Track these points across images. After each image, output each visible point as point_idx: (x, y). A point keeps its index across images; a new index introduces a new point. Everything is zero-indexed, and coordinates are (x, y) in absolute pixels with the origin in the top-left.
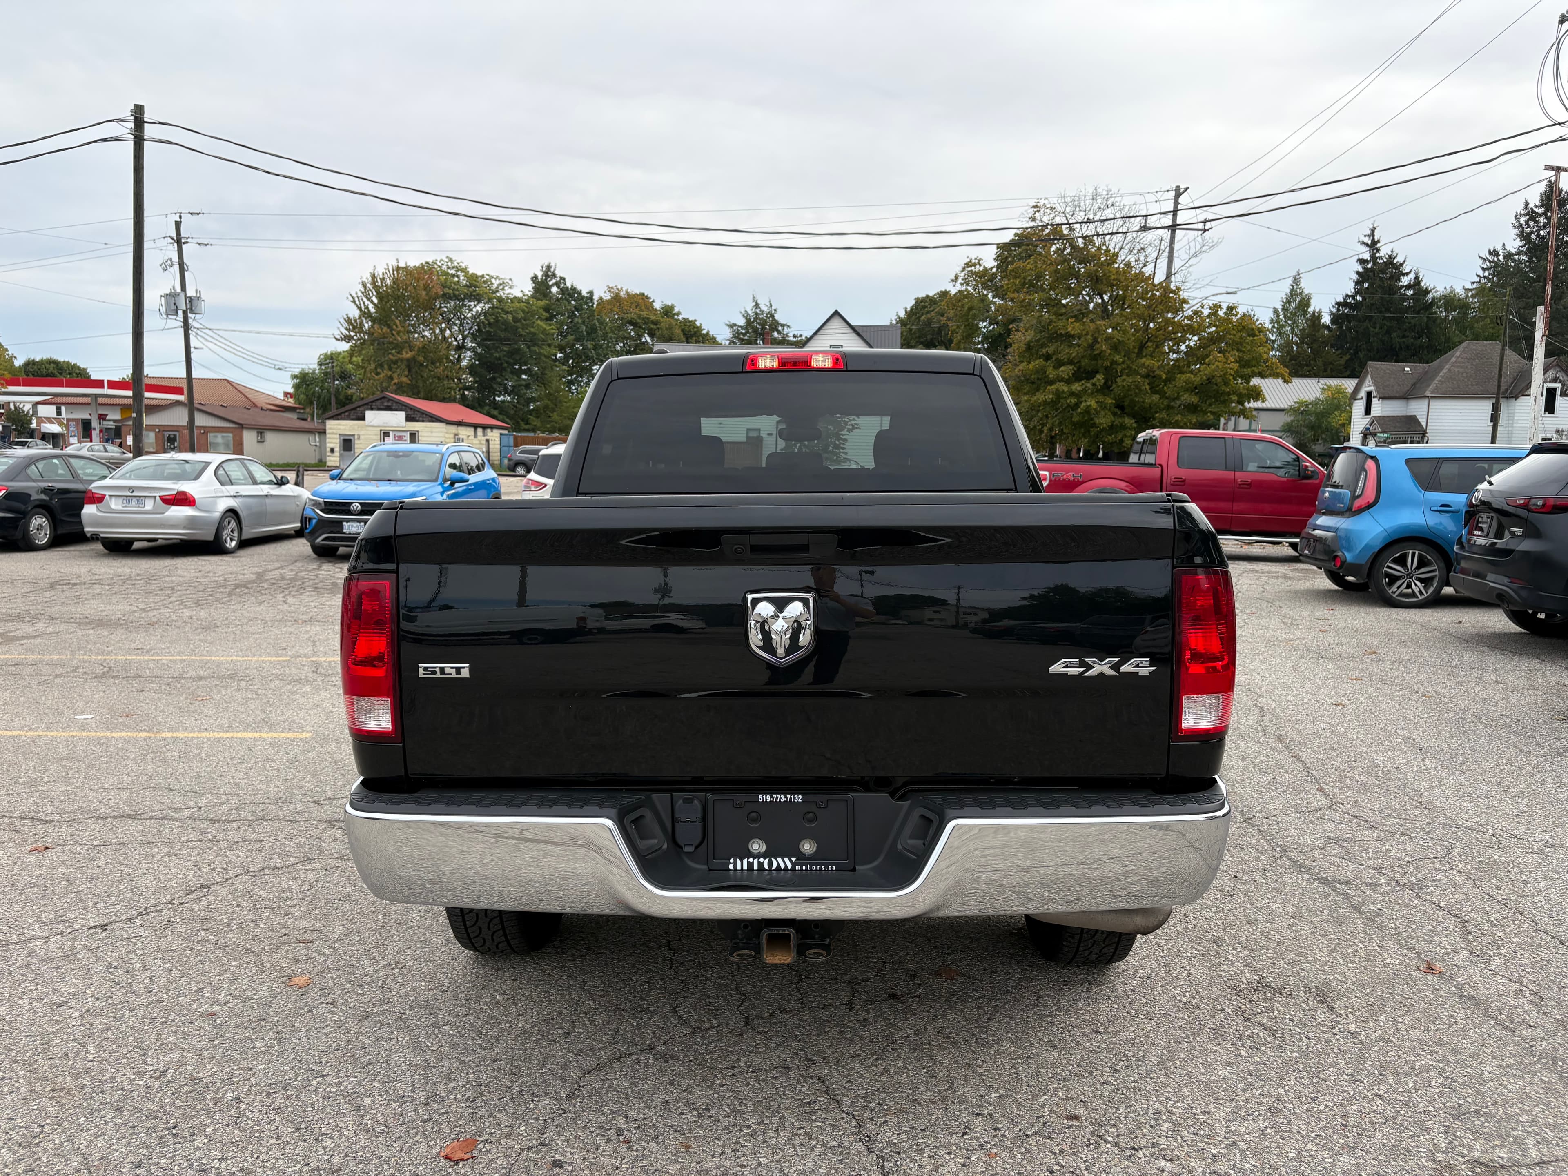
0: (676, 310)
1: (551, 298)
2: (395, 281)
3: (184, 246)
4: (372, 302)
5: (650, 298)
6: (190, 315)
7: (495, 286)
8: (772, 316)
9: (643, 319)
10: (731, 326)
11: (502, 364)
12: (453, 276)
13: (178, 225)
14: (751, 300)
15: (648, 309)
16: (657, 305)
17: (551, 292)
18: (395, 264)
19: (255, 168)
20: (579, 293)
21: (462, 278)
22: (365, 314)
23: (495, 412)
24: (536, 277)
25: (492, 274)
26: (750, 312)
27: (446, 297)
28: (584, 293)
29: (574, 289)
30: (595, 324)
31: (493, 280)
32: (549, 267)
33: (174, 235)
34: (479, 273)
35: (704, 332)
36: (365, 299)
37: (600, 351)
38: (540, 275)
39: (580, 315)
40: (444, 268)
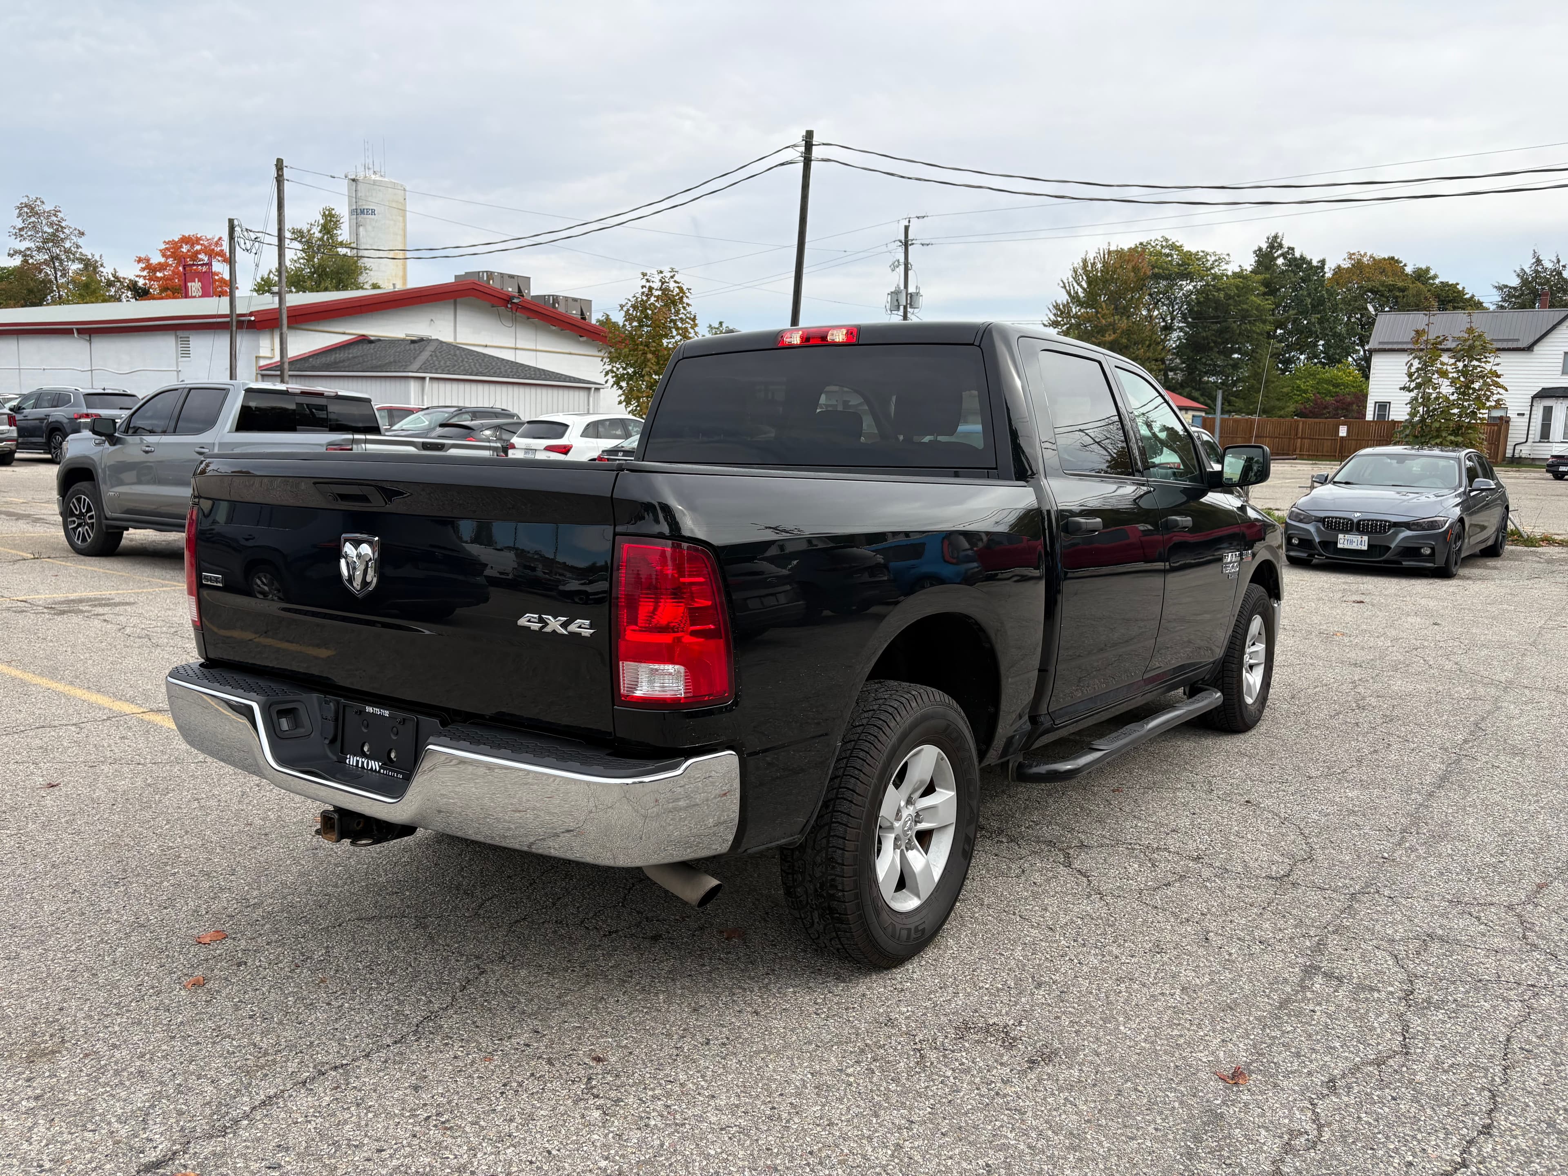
0: (1432, 273)
1: (1274, 271)
2: (1105, 264)
3: (910, 248)
4: (1081, 286)
5: (1401, 262)
6: (909, 310)
7: (1209, 264)
8: (1559, 274)
9: (1387, 286)
10: (1500, 288)
11: (1209, 343)
12: (1167, 255)
13: (907, 228)
14: (1531, 256)
15: (1395, 274)
16: (1409, 270)
17: (1275, 264)
18: (1106, 247)
19: (892, 175)
20: (1309, 263)
21: (1175, 257)
22: (1075, 298)
23: (1196, 394)
24: (1260, 249)
25: (1207, 250)
26: (1528, 271)
27: (1157, 277)
28: (1315, 263)
29: (1303, 259)
30: (1322, 296)
31: (1208, 257)
32: (1276, 237)
33: (903, 239)
34: (1194, 251)
35: (1467, 296)
36: (1075, 285)
37: (1326, 325)
38: (1264, 246)
39: (1308, 286)
40: (1159, 248)
